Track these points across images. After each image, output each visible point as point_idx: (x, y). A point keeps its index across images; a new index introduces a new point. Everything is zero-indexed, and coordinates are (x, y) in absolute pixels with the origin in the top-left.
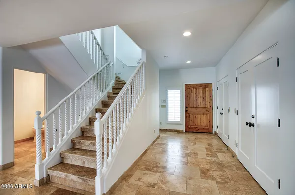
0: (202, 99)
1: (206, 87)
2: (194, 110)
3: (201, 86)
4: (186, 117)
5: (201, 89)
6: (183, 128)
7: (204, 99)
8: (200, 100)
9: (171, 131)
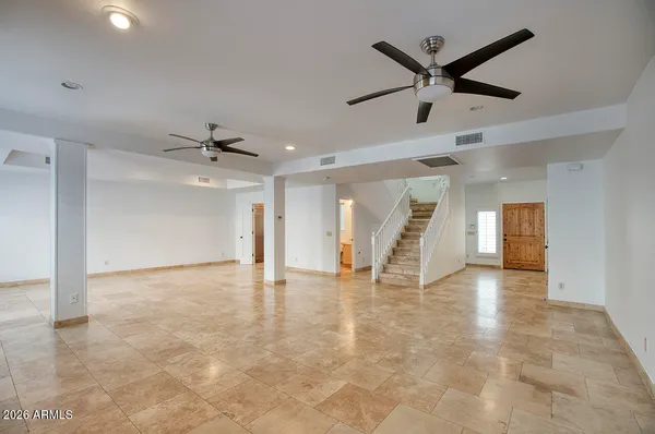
0: (527, 225)
1: (535, 208)
2: (516, 239)
3: (526, 206)
4: (505, 248)
5: (526, 211)
6: (500, 263)
7: (531, 224)
8: (525, 225)
9: (482, 266)
